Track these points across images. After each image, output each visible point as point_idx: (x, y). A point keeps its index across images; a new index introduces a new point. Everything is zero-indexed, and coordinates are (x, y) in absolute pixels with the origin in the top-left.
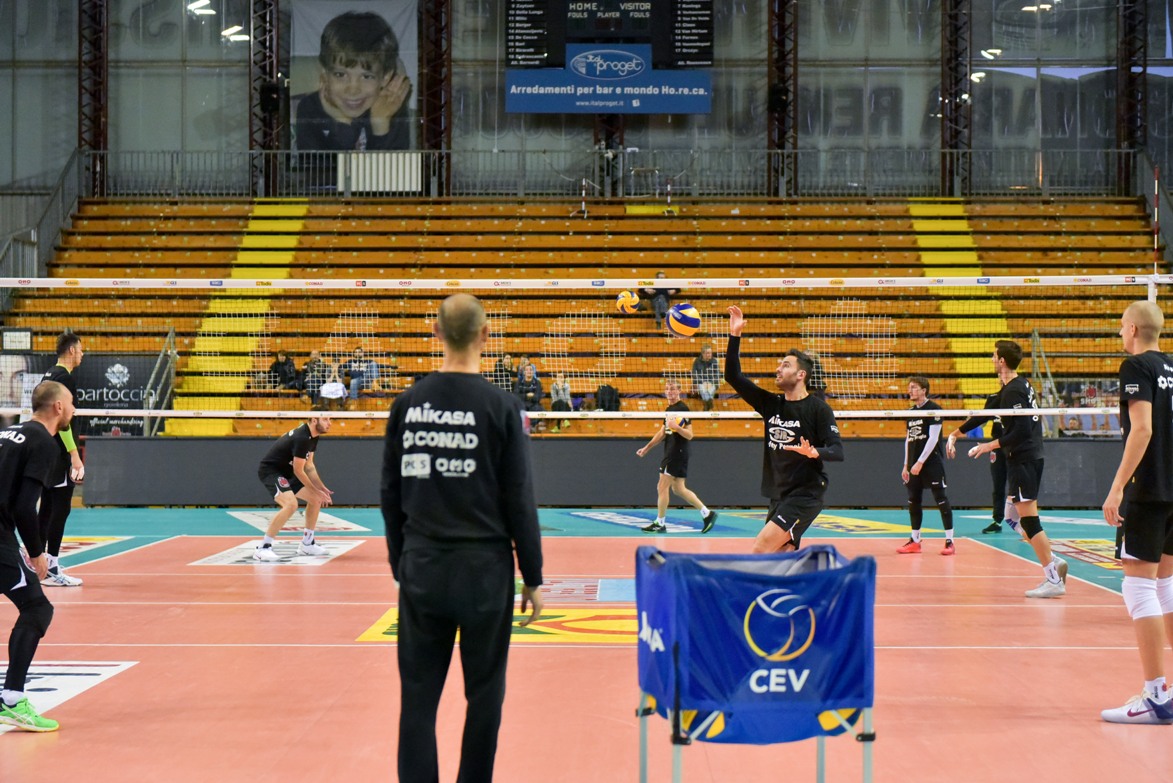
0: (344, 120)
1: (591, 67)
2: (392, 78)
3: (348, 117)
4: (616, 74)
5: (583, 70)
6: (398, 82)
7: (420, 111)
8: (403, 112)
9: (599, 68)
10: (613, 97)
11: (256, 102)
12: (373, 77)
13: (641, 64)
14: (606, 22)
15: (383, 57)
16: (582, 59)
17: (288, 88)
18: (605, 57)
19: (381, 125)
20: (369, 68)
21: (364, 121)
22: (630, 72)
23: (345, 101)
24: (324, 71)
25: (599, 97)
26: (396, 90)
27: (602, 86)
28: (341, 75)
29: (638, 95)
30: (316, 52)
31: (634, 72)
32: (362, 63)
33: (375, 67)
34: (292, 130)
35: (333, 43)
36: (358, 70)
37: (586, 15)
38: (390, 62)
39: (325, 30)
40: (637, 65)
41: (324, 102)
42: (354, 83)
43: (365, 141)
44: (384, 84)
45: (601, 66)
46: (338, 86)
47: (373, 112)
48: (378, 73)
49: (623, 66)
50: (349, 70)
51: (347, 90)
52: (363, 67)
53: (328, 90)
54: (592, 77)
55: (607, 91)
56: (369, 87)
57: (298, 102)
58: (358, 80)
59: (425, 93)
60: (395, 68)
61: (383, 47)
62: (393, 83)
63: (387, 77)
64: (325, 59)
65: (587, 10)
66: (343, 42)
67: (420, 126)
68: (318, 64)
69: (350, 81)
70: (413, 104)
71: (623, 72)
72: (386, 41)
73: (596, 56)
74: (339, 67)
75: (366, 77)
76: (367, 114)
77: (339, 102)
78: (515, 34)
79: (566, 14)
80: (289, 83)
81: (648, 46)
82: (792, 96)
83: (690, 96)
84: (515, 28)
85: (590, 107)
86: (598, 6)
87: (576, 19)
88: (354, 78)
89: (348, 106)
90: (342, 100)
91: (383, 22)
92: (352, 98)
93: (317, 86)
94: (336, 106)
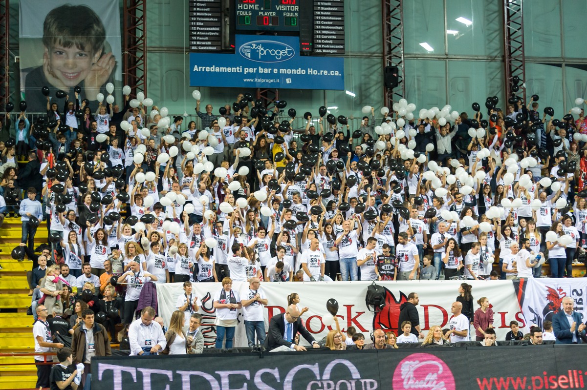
0: (63, 89)
1: (254, 52)
2: (101, 56)
3: (67, 86)
4: (273, 58)
5: (249, 55)
6: (106, 59)
9: (260, 53)
10: (271, 76)
12: (86, 55)
13: (292, 51)
14: (265, 19)
15: (93, 40)
16: (247, 47)
18: (265, 46)
19: (93, 92)
20: (82, 48)
22: (283, 58)
23: (64, 74)
24: (47, 50)
25: (260, 75)
26: (104, 65)
27: (263, 68)
28: (61, 53)
29: (290, 75)
30: (40, 35)
31: (286, 57)
32: (76, 44)
33: (88, 47)
35: (53, 29)
36: (73, 50)
37: (250, 13)
38: (99, 43)
39: (47, 19)
40: (289, 52)
41: (47, 74)
42: (71, 60)
44: (95, 60)
45: (262, 52)
46: (58, 62)
47: (87, 83)
48: (90, 52)
49: (278, 53)
50: (66, 49)
51: (66, 65)
52: (78, 47)
53: (50, 65)
54: (255, 60)
55: (266, 71)
56: (83, 63)
57: (26, 74)
58: (74, 57)
59: (127, 69)
60: (104, 49)
61: (93, 32)
62: (102, 60)
63: (97, 55)
64: (47, 40)
65: (251, 10)
66: (61, 29)
68: (42, 44)
69: (68, 58)
71: (278, 57)
72: (96, 27)
73: (258, 44)
74: (59, 47)
75: (81, 55)
76: (82, 84)
77: (58, 74)
78: (196, 26)
79: (235, 13)
80: (18, 59)
81: (296, 39)
82: (400, 79)
83: (329, 77)
84: (196, 21)
85: (254, 83)
86: (259, 7)
87: (244, 16)
88: (71, 56)
89: (67, 77)
90: (62, 72)
91: (93, 13)
92: (70, 71)
93: (41, 62)
94: (57, 78)
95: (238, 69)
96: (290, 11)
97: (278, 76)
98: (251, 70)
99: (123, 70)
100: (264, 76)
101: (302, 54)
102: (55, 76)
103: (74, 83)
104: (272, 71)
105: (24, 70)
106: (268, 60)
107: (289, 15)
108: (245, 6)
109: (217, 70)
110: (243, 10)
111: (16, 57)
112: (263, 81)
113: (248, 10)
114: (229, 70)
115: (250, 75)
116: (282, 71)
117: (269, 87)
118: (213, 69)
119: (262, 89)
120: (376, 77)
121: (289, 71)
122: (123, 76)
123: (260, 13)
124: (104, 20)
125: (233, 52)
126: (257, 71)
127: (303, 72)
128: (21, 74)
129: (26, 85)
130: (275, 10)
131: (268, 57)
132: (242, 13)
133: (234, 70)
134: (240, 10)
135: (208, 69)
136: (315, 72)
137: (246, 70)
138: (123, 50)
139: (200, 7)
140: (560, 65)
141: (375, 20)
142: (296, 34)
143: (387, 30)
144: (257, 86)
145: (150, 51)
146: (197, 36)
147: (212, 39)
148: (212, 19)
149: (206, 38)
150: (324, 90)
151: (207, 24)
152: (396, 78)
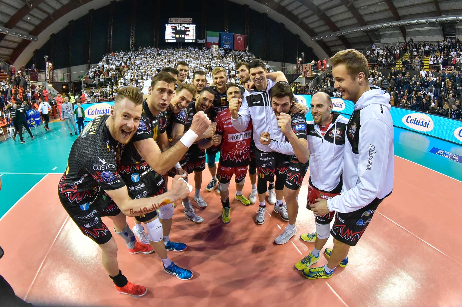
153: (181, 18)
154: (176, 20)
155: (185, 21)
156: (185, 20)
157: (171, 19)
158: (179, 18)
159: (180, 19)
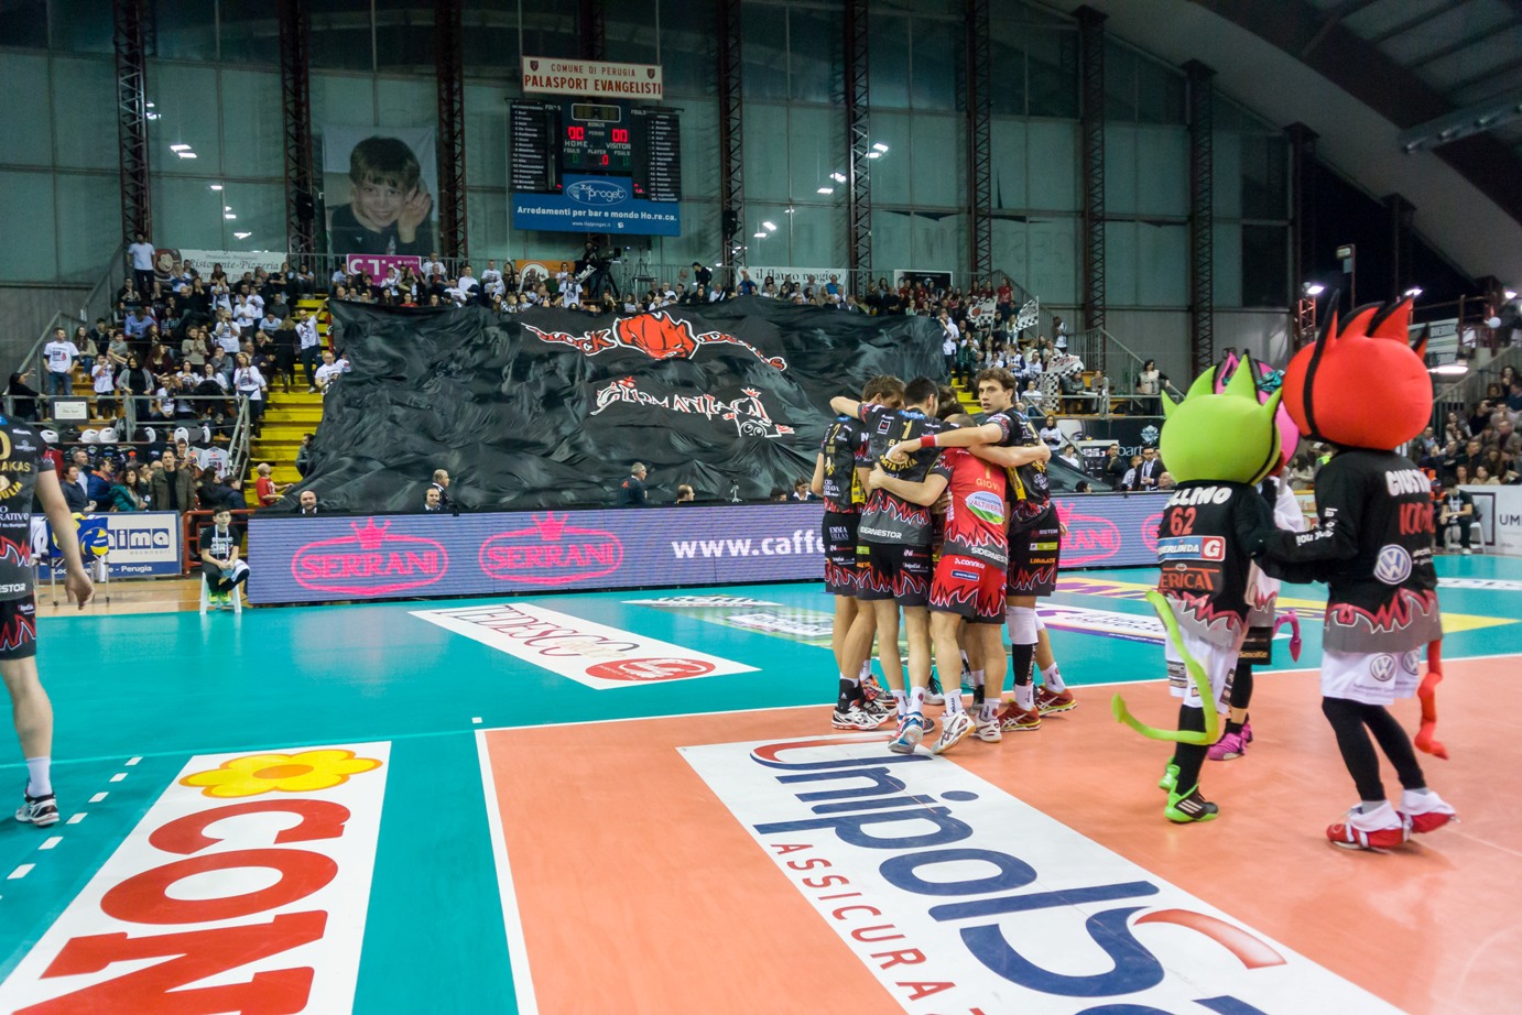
0: (374, 229)
1: (583, 194)
2: (416, 195)
3: (378, 227)
4: (604, 201)
5: (577, 197)
6: (421, 198)
7: (441, 225)
8: (426, 223)
9: (590, 195)
10: (601, 220)
11: (293, 211)
12: (398, 193)
13: (624, 194)
14: (595, 158)
15: (406, 175)
16: (577, 187)
17: (322, 202)
18: (595, 187)
19: (408, 235)
20: (394, 184)
21: (392, 231)
22: (615, 200)
23: (375, 213)
24: (354, 186)
25: (590, 219)
26: (419, 204)
27: (593, 211)
28: (371, 190)
29: (622, 219)
30: (347, 169)
31: (618, 199)
32: (388, 181)
33: (400, 184)
34: (328, 236)
35: (362, 163)
36: (384, 188)
37: (578, 151)
38: (413, 179)
39: (354, 151)
40: (621, 194)
41: (356, 213)
42: (382, 198)
43: (394, 247)
44: (409, 198)
45: (592, 193)
46: (368, 200)
47: (400, 224)
48: (403, 189)
49: (609, 194)
50: (377, 186)
51: (376, 203)
52: (389, 184)
53: (359, 203)
54: (584, 202)
55: (596, 214)
56: (395, 201)
57: (332, 212)
58: (386, 195)
59: (444, 210)
60: (418, 187)
61: (406, 168)
62: (417, 199)
63: (412, 193)
64: (355, 175)
65: (579, 147)
66: (370, 163)
67: (441, 239)
68: (350, 181)
69: (378, 195)
70: (435, 217)
71: (609, 199)
72: (409, 163)
73: (587, 185)
74: (368, 183)
75: (393, 192)
76: (395, 224)
77: (368, 213)
78: (519, 163)
79: (562, 150)
80: (322, 196)
81: (629, 179)
82: (739, 226)
83: (663, 221)
84: (519, 158)
85: (584, 227)
86: (588, 144)
87: (571, 154)
88: (382, 193)
89: (378, 217)
90: (372, 211)
91: (406, 146)
92: (381, 210)
93: (349, 199)
94: (367, 217)
95: (566, 212)
96: (621, 150)
97: (610, 219)
98: (580, 213)
99: (441, 210)
100: (594, 219)
101: (636, 196)
102: (364, 215)
103: (386, 224)
104: (603, 214)
105: (329, 208)
106: (598, 203)
107: (620, 153)
108: (573, 143)
109: (544, 212)
110: (571, 147)
111: (320, 194)
112: (592, 225)
113: (576, 148)
114: (556, 212)
115: (578, 219)
116: (614, 214)
117: (600, 231)
118: (538, 211)
119: (592, 234)
120: (716, 223)
121: (621, 215)
122: (441, 217)
123: (589, 151)
124: (418, 154)
125: (560, 192)
126: (587, 213)
127: (637, 216)
128: (327, 212)
129: (334, 223)
130: (606, 148)
131: (598, 199)
132: (569, 151)
133: (561, 212)
134: (567, 147)
135: (533, 211)
136: (649, 217)
137: (575, 213)
138: (440, 189)
139: (522, 142)
140: (907, 214)
141: (716, 162)
142: (629, 174)
143: (727, 172)
144: (587, 230)
145: (472, 191)
146: (518, 174)
147: (535, 178)
148: (535, 156)
149: (529, 177)
150: (661, 237)
151: (530, 162)
152: (735, 223)
153: (598, 65)
154: (567, 75)
155: (618, 86)
156: (622, 79)
157: (534, 66)
158: (586, 65)
159: (592, 70)
